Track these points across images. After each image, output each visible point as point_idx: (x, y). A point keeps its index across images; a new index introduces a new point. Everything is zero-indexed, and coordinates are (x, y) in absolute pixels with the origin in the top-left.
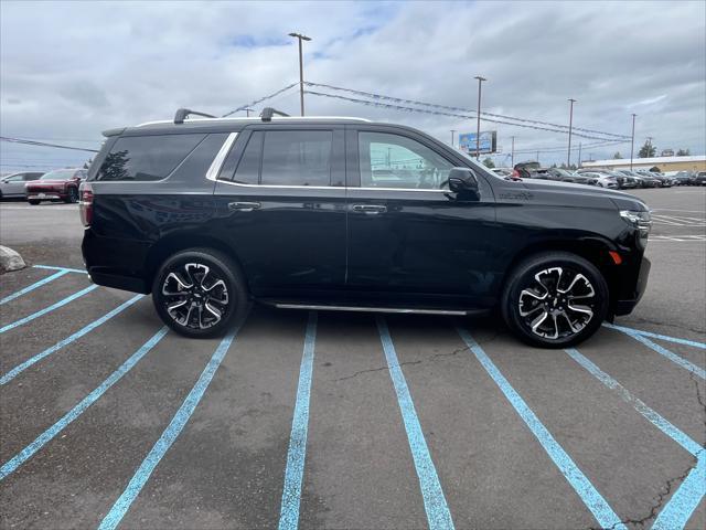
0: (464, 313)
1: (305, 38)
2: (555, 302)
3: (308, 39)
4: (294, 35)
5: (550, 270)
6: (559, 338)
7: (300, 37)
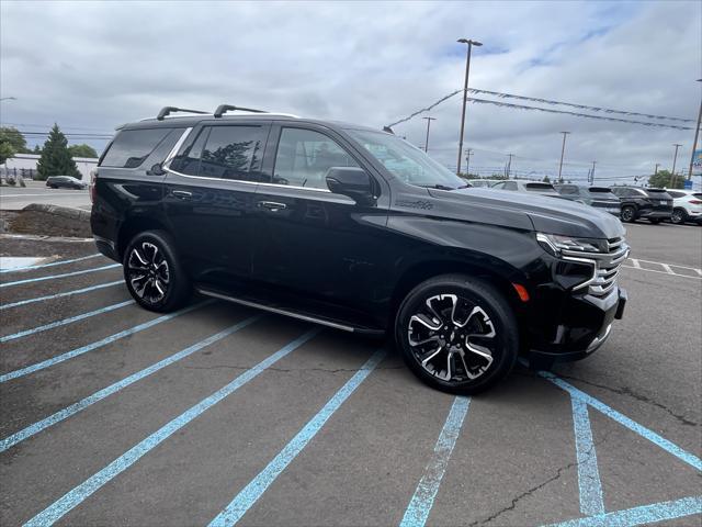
0: (351, 329)
1: (475, 44)
2: (452, 337)
3: (479, 44)
4: (464, 41)
5: (443, 296)
6: (451, 380)
7: (470, 43)
